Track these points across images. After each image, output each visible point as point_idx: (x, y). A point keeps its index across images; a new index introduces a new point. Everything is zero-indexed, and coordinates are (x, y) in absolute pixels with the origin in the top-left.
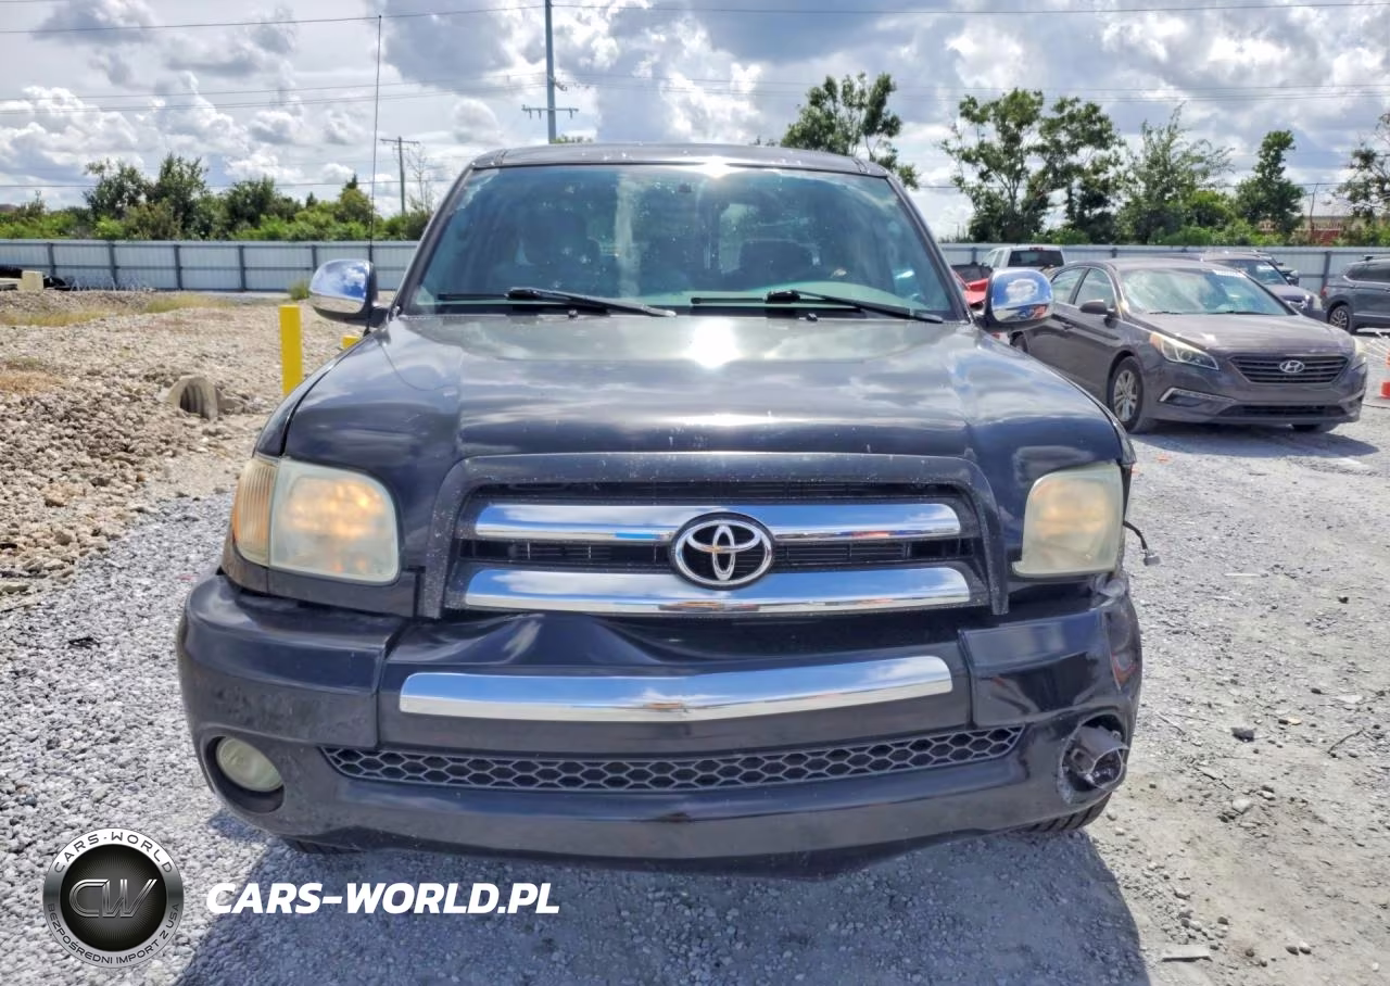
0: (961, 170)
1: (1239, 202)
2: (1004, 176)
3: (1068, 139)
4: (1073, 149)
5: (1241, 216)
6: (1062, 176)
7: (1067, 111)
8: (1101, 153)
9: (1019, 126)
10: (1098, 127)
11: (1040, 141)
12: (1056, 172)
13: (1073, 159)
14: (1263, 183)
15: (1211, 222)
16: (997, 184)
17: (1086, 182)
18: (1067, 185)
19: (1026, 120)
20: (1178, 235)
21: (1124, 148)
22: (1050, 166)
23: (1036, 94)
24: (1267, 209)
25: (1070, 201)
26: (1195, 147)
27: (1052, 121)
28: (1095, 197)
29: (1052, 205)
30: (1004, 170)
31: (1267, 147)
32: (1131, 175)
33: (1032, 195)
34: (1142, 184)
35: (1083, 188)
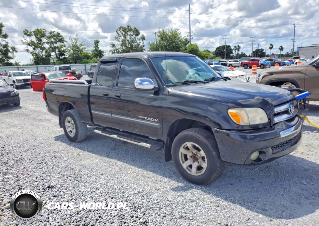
0: (28, 47)
1: (93, 54)
2: (39, 49)
3: (54, 40)
4: (56, 43)
5: (94, 57)
6: (54, 49)
7: (52, 34)
8: (62, 44)
9: (41, 37)
10: (60, 38)
11: (47, 41)
12: (52, 48)
13: (56, 45)
14: (96, 50)
15: (88, 59)
16: (38, 51)
17: (59, 50)
18: (55, 51)
19: (43, 36)
20: (83, 62)
21: (67, 43)
22: (51, 47)
23: (44, 30)
24: (98, 55)
25: (56, 55)
26: (82, 42)
27: (49, 36)
28: (62, 54)
29: (52, 56)
30: (39, 47)
31: (95, 43)
32: (69, 49)
33: (47, 54)
34: (72, 51)
35: (59, 52)
